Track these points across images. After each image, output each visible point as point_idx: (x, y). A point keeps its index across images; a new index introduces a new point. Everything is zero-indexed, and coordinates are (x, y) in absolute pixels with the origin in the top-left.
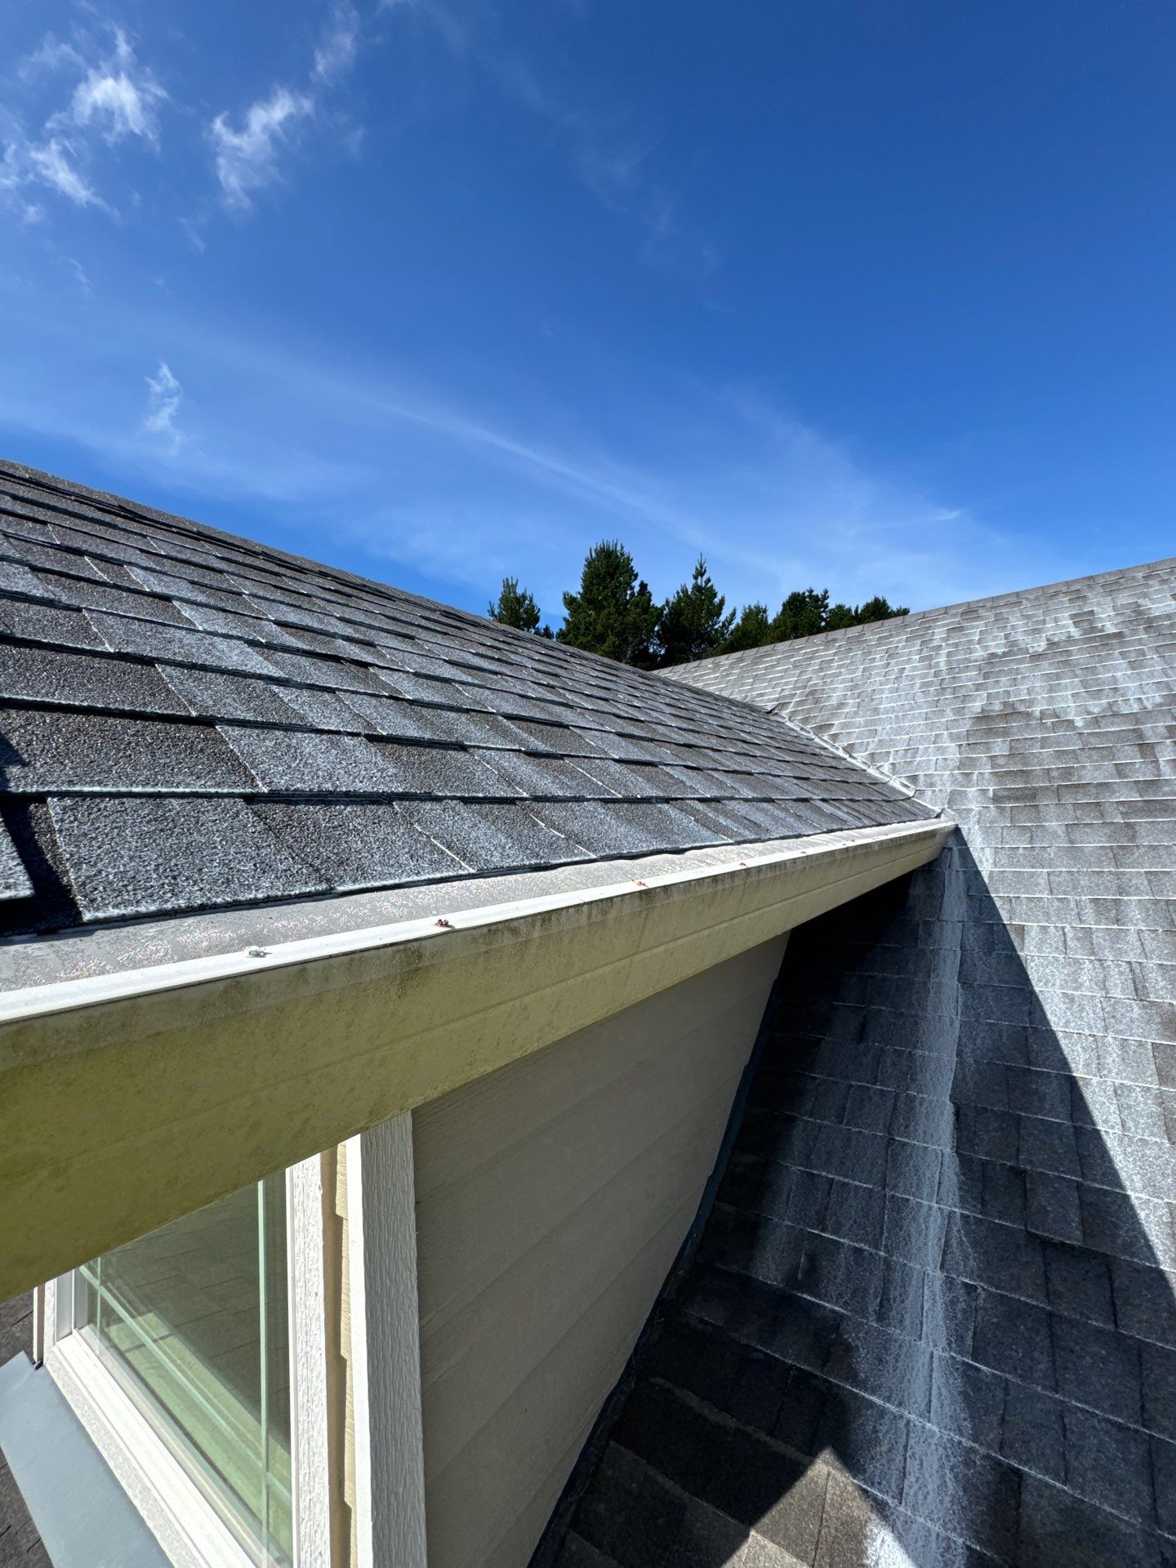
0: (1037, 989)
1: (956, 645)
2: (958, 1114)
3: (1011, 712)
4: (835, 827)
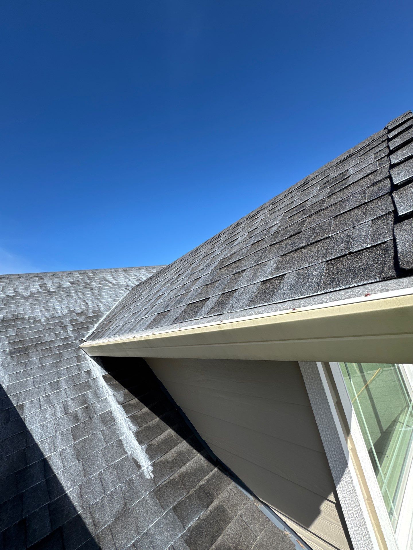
0: (29, 429)
3: (16, 318)
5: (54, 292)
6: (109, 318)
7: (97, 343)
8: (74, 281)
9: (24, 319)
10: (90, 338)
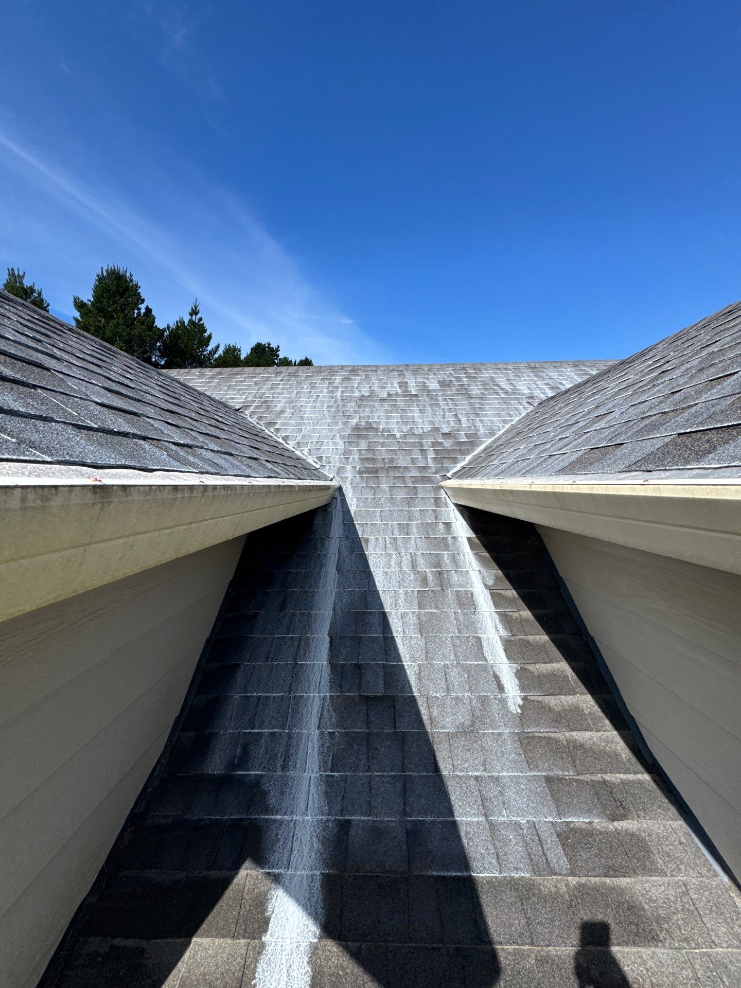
0: (372, 570)
1: (346, 387)
2: (331, 643)
3: (369, 427)
4: (273, 475)
5: (416, 396)
6: (490, 449)
7: (466, 483)
8: (444, 382)
9: (377, 429)
10: (457, 476)
